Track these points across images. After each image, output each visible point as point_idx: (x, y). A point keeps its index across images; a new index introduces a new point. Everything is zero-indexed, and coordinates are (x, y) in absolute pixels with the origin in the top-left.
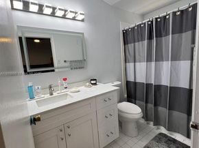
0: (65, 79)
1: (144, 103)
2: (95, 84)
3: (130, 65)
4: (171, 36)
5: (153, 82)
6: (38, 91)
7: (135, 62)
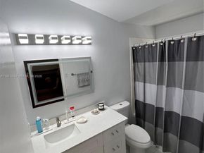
0: (72, 108)
1: (153, 126)
2: (103, 109)
3: (140, 85)
4: (185, 62)
5: (163, 106)
6: (47, 124)
7: (144, 83)
